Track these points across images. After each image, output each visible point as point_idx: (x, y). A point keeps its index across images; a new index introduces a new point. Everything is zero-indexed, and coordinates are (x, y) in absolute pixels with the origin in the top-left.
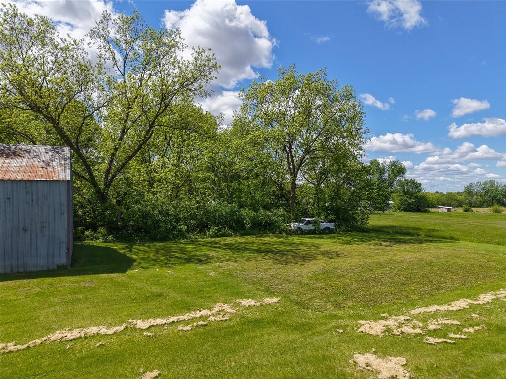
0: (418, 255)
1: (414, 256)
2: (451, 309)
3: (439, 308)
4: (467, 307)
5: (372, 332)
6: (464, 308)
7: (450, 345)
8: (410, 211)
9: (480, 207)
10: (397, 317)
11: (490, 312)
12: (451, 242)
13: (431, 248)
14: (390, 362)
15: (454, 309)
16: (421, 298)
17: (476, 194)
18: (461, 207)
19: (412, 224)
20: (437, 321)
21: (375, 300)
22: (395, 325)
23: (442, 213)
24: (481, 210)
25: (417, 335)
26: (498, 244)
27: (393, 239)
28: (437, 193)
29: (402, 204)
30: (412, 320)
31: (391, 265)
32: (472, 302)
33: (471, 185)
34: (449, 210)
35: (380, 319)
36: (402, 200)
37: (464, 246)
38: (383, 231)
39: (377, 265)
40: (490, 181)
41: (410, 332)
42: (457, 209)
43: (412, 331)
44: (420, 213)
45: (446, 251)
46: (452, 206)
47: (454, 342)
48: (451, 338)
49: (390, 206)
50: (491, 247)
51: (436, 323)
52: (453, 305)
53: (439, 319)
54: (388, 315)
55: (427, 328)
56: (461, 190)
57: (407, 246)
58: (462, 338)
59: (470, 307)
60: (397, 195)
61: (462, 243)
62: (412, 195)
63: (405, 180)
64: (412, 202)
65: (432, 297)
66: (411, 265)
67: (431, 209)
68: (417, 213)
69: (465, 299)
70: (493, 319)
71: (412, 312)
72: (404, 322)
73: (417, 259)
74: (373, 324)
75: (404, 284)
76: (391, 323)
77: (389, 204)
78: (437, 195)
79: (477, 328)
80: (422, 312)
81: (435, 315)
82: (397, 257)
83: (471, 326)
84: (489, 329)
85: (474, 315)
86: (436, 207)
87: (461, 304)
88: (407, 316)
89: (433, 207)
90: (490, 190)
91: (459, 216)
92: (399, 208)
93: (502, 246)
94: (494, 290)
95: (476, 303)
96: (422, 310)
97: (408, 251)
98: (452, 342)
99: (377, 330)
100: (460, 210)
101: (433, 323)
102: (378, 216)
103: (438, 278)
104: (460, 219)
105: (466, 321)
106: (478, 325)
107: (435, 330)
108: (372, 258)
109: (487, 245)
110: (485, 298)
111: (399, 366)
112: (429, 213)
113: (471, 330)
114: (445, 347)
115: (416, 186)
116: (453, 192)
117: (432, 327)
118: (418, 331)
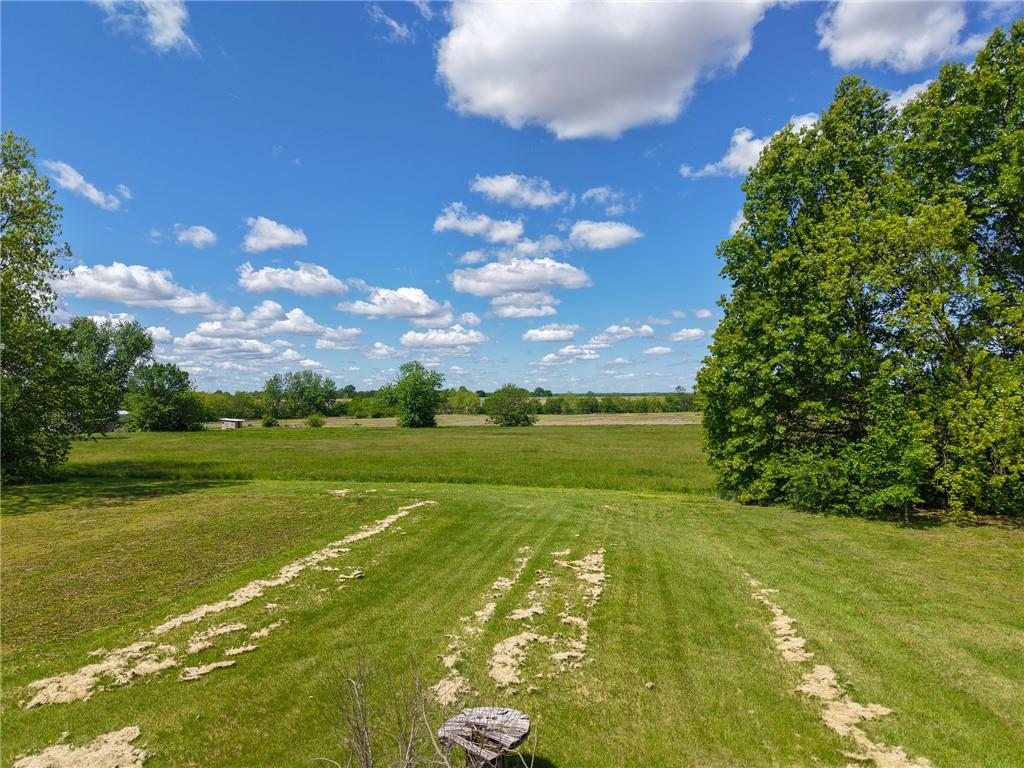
0: (178, 515)
1: (168, 518)
2: (232, 604)
3: (211, 608)
4: (259, 595)
5: (65, 697)
6: (255, 598)
7: (226, 671)
8: (164, 430)
9: (291, 418)
10: (125, 650)
11: (295, 593)
12: (240, 484)
13: (203, 498)
14: (104, 746)
15: (238, 603)
16: (177, 599)
17: (285, 395)
18: (261, 418)
19: (167, 457)
20: (206, 634)
21: (76, 626)
22: (120, 666)
23: (227, 430)
24: (292, 423)
25: (163, 672)
26: (315, 479)
27: (125, 489)
28: (219, 392)
29: (147, 416)
30: (156, 646)
31: (118, 544)
32: (268, 584)
33: (276, 379)
34: (239, 425)
35: (85, 664)
36: (148, 407)
37: (262, 487)
38: (101, 476)
39: (83, 551)
40: (305, 372)
41: (150, 671)
42: (253, 423)
43: (156, 667)
44: (183, 433)
45: (229, 501)
46: (246, 417)
47: (233, 662)
48: (229, 658)
49: (121, 420)
50: (304, 485)
51: (203, 638)
52: (236, 597)
53: (209, 630)
54: (105, 651)
55: (185, 653)
56: (260, 387)
57: (154, 501)
58: (247, 652)
59: (265, 592)
60: (135, 396)
61: (258, 482)
62: (169, 397)
63: (156, 365)
64: (169, 412)
65: (200, 592)
66: (160, 537)
67: (205, 425)
68: (179, 433)
69: (257, 581)
70: (299, 606)
71: (159, 630)
72: (140, 655)
73: (174, 525)
74: (68, 679)
75: (143, 578)
76: (112, 664)
77: (119, 416)
78: (218, 397)
79: (273, 626)
80: (178, 624)
81: (202, 625)
82: (133, 527)
83: (265, 625)
84: (292, 623)
85: (270, 605)
86: (217, 421)
87: (252, 590)
88: (146, 640)
89: (211, 419)
90: (306, 388)
91: (255, 435)
92: (142, 425)
93: (319, 482)
94: (303, 555)
95: (274, 583)
96: (177, 622)
97: (157, 511)
98: (230, 663)
99: (78, 689)
100: (258, 424)
101: (198, 638)
102: (92, 442)
103: (212, 553)
104: (258, 441)
105: (256, 620)
106: (276, 621)
107: (201, 651)
108: (73, 537)
109: (297, 482)
110: (290, 571)
111: (125, 745)
112: (203, 433)
113: (264, 632)
114: (217, 678)
115: (180, 378)
116: (248, 391)
117: (194, 648)
118: (169, 662)
